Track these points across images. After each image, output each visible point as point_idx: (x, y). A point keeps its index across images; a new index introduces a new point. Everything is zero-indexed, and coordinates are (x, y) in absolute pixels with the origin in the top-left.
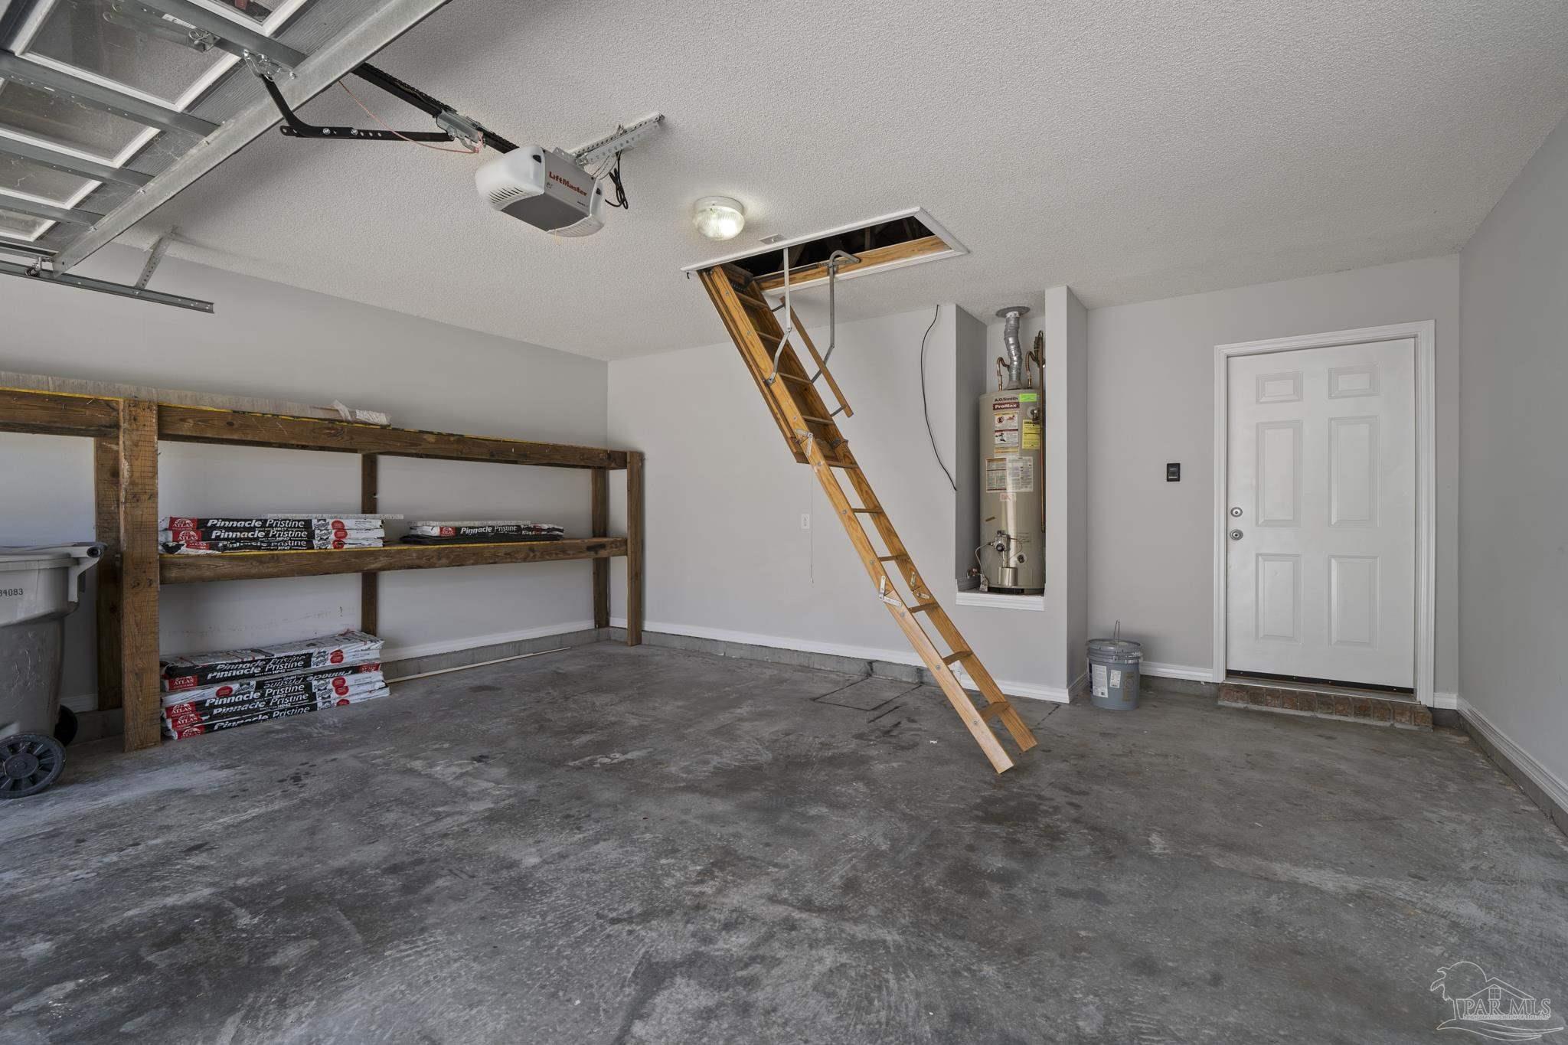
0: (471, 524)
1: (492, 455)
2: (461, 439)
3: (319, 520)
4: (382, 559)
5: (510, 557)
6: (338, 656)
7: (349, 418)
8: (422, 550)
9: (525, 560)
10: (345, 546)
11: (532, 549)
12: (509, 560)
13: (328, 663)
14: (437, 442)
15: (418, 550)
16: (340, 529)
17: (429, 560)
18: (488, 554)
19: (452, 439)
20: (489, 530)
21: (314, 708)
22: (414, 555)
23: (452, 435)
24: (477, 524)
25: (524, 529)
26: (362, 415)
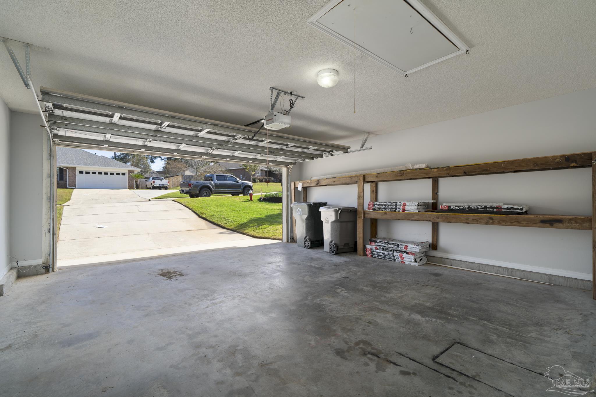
0: (456, 204)
1: (465, 173)
2: (449, 168)
3: (399, 203)
4: (416, 216)
5: (476, 221)
6: (406, 247)
7: (412, 168)
8: (431, 214)
9: (487, 223)
10: (406, 211)
11: (491, 218)
12: (475, 222)
13: (403, 249)
14: (437, 171)
15: (429, 214)
16: (404, 205)
17: (434, 218)
18: (463, 219)
19: (444, 169)
20: (467, 207)
21: (395, 261)
22: (428, 216)
23: (444, 167)
24: (459, 204)
25: (489, 208)
26: (416, 167)
